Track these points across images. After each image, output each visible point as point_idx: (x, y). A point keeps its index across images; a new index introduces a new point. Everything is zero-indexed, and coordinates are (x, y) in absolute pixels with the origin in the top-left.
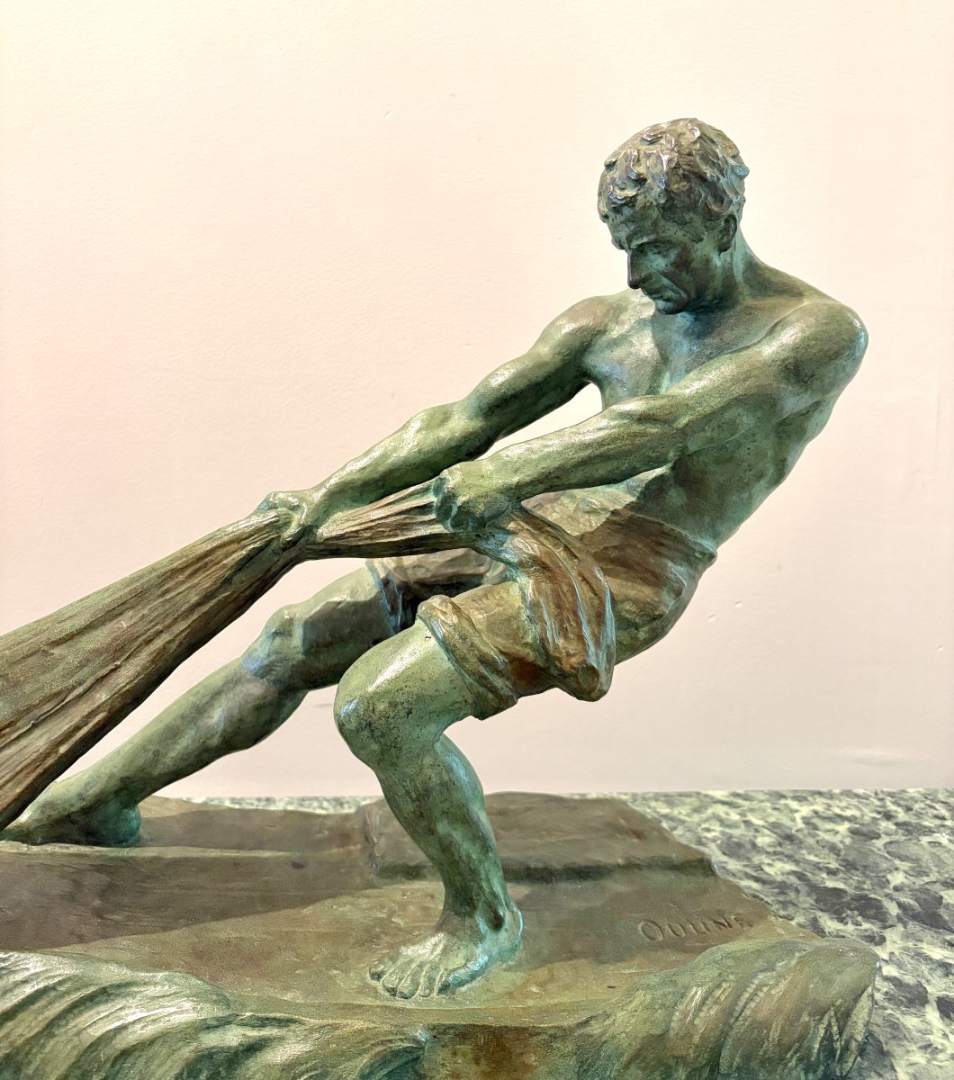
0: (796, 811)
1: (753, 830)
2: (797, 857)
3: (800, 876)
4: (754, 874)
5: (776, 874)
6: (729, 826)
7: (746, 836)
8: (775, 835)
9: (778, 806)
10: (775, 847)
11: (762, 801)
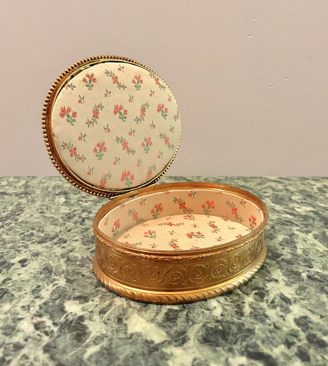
0: (314, 185)
1: (290, 193)
2: (314, 205)
3: (316, 213)
4: (290, 212)
5: (302, 212)
6: (277, 191)
7: (286, 195)
8: (302, 195)
9: (304, 183)
10: (302, 200)
11: (295, 181)
